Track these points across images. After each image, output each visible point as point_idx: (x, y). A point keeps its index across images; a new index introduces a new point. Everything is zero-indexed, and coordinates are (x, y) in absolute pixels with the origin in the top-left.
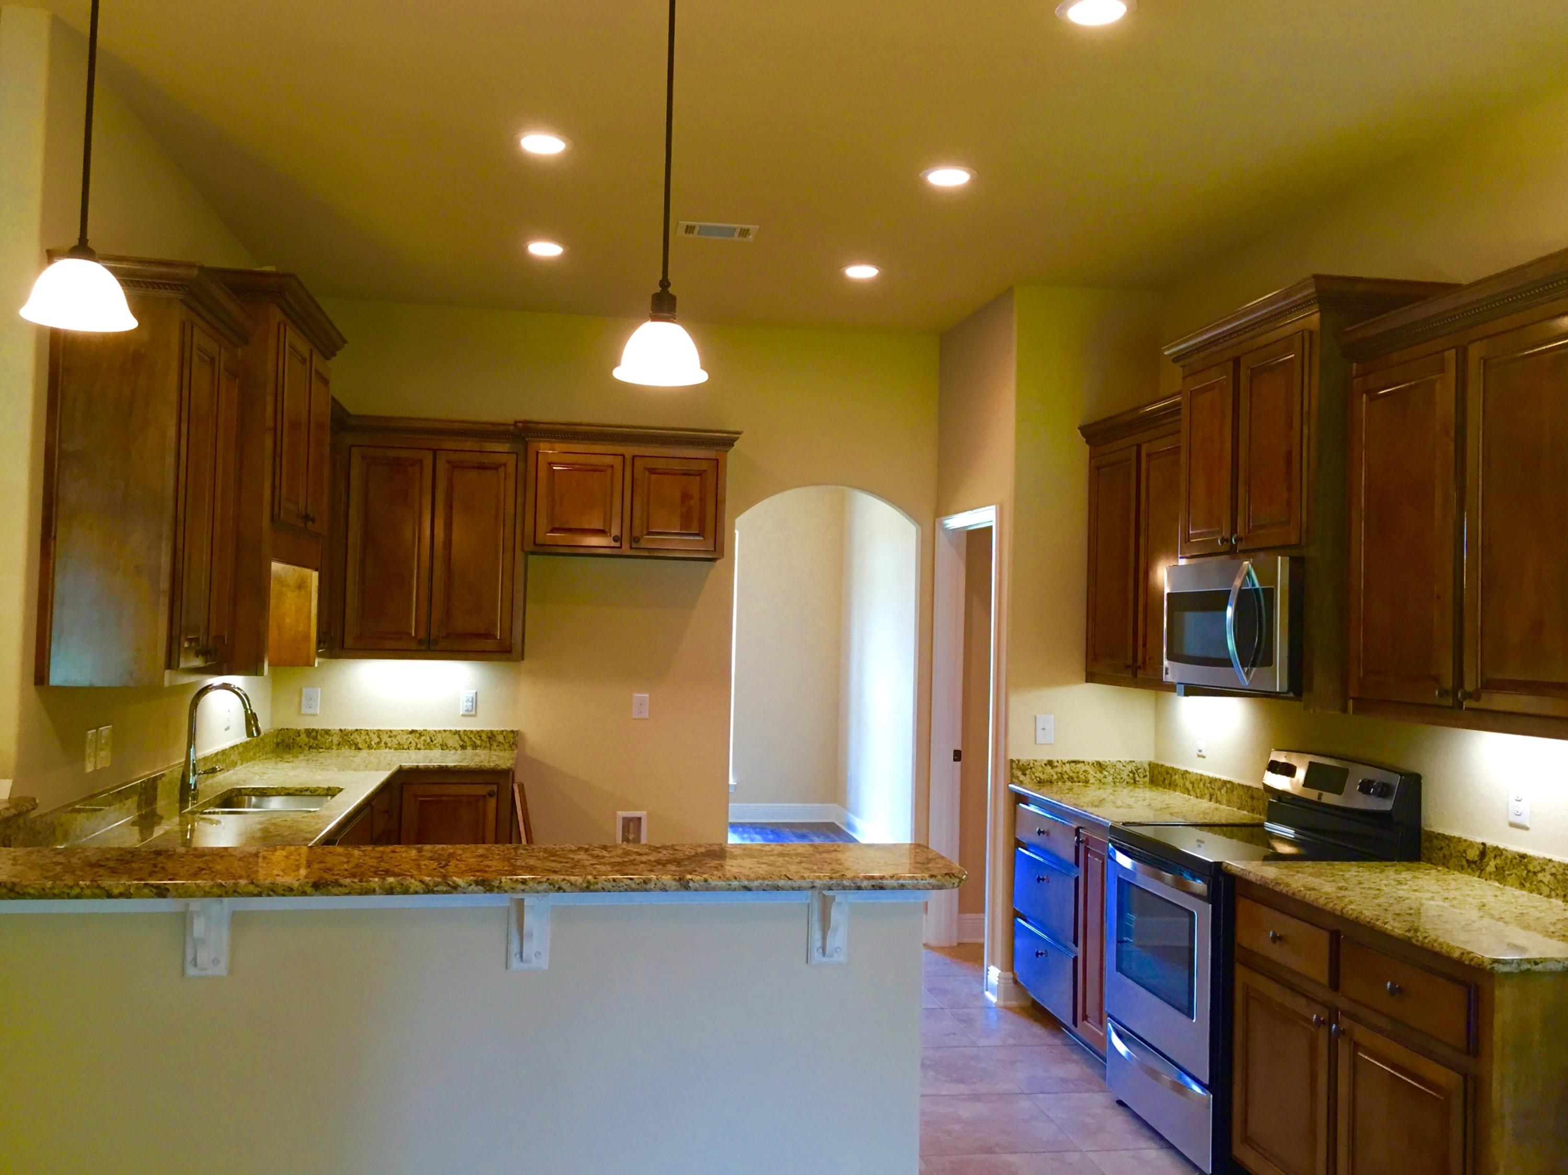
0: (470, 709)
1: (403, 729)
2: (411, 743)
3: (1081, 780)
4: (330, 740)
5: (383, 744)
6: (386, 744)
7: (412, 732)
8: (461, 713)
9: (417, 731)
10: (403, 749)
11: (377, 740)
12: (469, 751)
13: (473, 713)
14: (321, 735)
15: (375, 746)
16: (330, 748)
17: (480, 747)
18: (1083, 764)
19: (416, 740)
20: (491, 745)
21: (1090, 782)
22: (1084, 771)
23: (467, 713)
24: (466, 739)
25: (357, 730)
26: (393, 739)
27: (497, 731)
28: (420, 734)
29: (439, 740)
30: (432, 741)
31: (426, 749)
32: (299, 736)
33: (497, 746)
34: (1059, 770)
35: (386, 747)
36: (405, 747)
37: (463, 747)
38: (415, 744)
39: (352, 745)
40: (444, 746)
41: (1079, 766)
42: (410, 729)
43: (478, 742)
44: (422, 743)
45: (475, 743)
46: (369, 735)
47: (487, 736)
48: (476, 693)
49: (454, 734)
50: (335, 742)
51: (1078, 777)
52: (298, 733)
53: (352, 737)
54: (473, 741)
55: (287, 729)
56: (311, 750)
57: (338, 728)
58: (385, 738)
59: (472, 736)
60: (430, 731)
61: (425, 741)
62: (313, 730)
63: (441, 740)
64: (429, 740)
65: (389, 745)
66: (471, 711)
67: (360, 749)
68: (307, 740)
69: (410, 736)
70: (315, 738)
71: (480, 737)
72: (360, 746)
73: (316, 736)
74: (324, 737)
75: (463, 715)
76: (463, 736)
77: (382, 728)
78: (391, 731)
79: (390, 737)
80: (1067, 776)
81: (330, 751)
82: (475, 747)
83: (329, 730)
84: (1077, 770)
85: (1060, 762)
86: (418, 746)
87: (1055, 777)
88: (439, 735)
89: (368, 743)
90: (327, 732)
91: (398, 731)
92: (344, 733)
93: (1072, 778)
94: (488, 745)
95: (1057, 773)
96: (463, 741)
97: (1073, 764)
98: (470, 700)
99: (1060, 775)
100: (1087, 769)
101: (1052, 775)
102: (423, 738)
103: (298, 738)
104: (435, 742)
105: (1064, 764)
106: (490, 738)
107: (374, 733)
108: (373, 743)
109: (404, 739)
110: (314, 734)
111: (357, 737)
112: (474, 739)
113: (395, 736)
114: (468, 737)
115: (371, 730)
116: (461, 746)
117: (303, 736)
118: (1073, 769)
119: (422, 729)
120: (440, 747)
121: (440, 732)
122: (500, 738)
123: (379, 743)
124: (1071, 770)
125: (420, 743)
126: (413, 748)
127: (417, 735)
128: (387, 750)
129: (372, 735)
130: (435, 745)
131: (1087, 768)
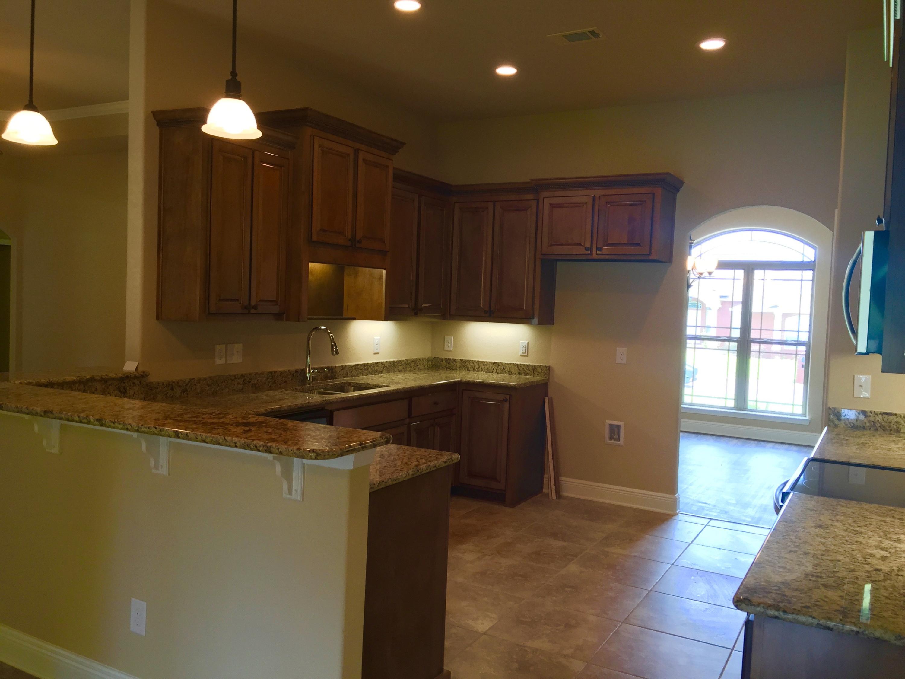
0: (524, 352)
1: (490, 361)
2: (493, 369)
3: (893, 429)
4: (456, 365)
5: (480, 369)
6: (482, 369)
7: (495, 363)
8: (520, 354)
9: (497, 363)
10: (490, 372)
11: (477, 367)
12: (523, 376)
13: (526, 354)
14: (452, 362)
15: (476, 370)
16: (456, 369)
17: (529, 374)
18: (895, 417)
19: (497, 368)
20: (534, 373)
21: (902, 431)
22: (896, 422)
23: (523, 354)
24: (521, 369)
25: (468, 360)
26: (485, 366)
27: (537, 366)
28: (498, 365)
29: (507, 369)
30: (504, 369)
31: (501, 373)
32: (442, 361)
33: (537, 374)
34: (872, 419)
35: (482, 371)
36: (491, 371)
37: (520, 374)
38: (496, 370)
39: (465, 368)
40: (510, 373)
41: (891, 417)
42: (493, 361)
43: (528, 372)
44: (499, 370)
45: (526, 372)
46: (473, 363)
47: (532, 368)
48: (528, 343)
49: (515, 366)
50: (458, 366)
51: (890, 426)
52: (442, 360)
53: (466, 364)
54: (525, 371)
55: (437, 358)
56: (448, 370)
57: (459, 358)
58: (481, 366)
59: (524, 368)
60: (503, 363)
61: (501, 368)
62: (449, 359)
63: (508, 369)
64: (502, 369)
65: (483, 370)
66: (525, 353)
67: (469, 371)
68: (446, 364)
69: (493, 365)
70: (449, 363)
71: (529, 368)
72: (470, 369)
73: (450, 362)
74: (453, 363)
75: (521, 356)
76: (520, 367)
77: (480, 360)
78: (484, 362)
79: (484, 365)
80: (879, 425)
81: (456, 371)
82: (526, 374)
83: (456, 360)
84: (889, 420)
85: (873, 413)
86: (497, 372)
87: (868, 424)
88: (507, 366)
89: (473, 368)
90: (455, 360)
91: (488, 362)
92: (462, 361)
93: (884, 427)
94: (533, 374)
95: (869, 421)
96: (519, 370)
97: (886, 416)
98: (525, 347)
99: (872, 423)
100: (899, 421)
101: (865, 423)
102: (500, 367)
103: (442, 363)
104: (506, 369)
105: (877, 414)
106: (533, 369)
107: (476, 363)
108: (476, 368)
109: (490, 367)
110: (449, 361)
111: (469, 364)
112: (525, 369)
113: (486, 365)
114: (522, 368)
115: (475, 361)
116: (518, 373)
117: (444, 362)
118: (885, 419)
119: (499, 362)
120: (508, 372)
121: (508, 364)
122: (539, 370)
123: (478, 368)
124: (883, 420)
125: (498, 370)
126: (495, 372)
127: (497, 365)
128: (482, 372)
129: (475, 363)
130: (505, 371)
131: (899, 419)
